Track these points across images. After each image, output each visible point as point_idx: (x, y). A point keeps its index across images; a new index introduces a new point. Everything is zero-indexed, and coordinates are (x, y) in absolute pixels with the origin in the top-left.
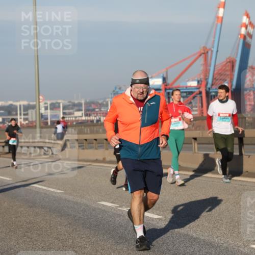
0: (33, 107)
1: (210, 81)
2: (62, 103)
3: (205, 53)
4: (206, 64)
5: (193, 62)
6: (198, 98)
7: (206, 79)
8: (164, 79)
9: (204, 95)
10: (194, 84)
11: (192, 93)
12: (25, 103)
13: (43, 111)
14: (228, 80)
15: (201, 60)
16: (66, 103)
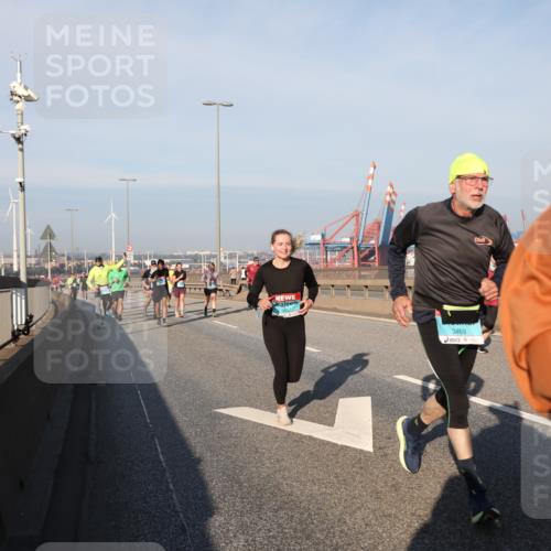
0: (215, 256)
1: (361, 238)
2: (239, 253)
3: (357, 215)
4: (358, 224)
5: (343, 226)
6: (350, 253)
7: (357, 236)
8: (323, 236)
9: (355, 249)
10: (348, 240)
11: (345, 247)
12: (208, 253)
13: (222, 259)
14: (375, 237)
15: (353, 221)
16: (241, 253)
